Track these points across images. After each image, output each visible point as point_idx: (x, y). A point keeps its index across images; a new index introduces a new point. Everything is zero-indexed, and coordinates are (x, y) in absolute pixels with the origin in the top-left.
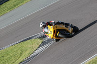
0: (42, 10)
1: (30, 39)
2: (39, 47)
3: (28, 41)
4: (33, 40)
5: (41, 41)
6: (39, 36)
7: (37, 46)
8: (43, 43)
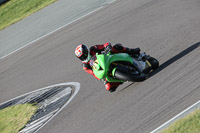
0: (35, 44)
1: (10, 104)
2: (29, 122)
3: (7, 109)
4: (17, 106)
5: (34, 109)
6: (29, 98)
7: (26, 120)
8: (39, 114)
